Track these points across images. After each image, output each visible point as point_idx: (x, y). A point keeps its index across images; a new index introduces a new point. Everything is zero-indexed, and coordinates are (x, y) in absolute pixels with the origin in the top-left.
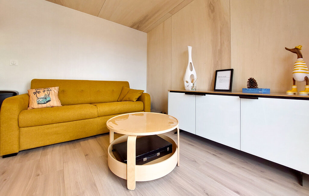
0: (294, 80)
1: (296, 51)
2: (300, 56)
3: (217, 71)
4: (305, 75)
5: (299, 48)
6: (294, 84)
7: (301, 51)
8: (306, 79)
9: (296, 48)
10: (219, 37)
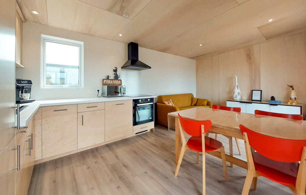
0: (291, 98)
1: (291, 87)
2: (293, 89)
3: (252, 90)
4: (295, 97)
5: (293, 86)
6: (291, 100)
7: (294, 87)
8: (295, 98)
9: (291, 86)
10: (254, 73)
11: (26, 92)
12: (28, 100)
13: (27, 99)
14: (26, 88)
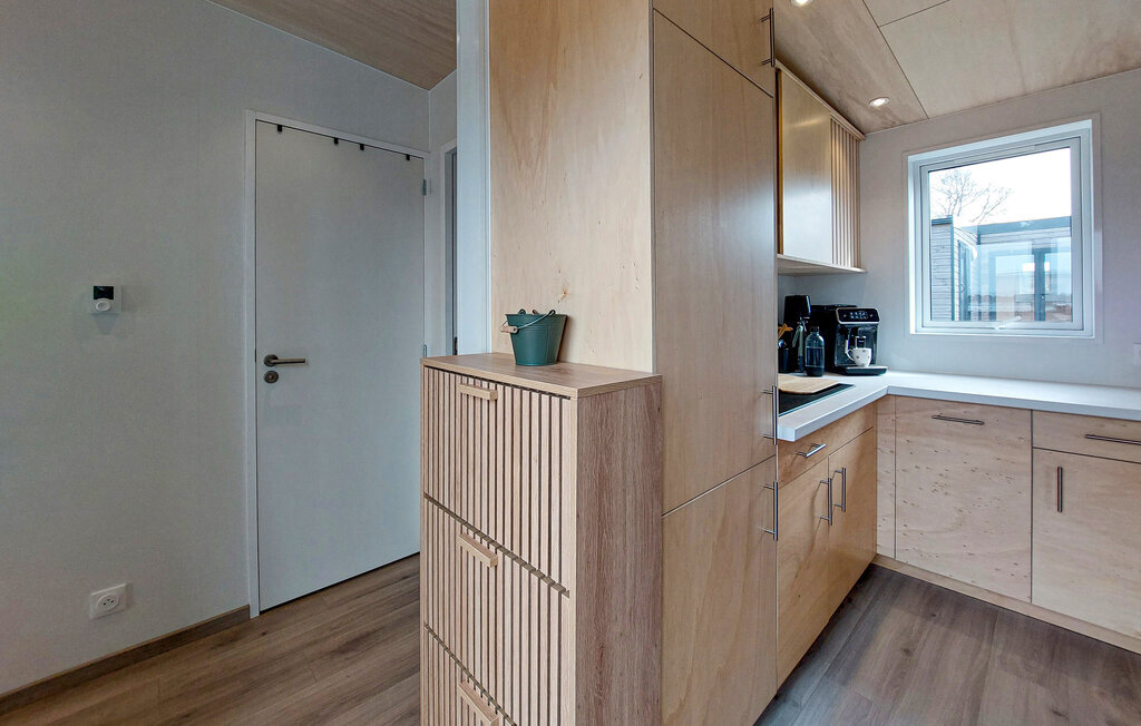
11: (861, 345)
12: (867, 366)
13: (863, 365)
14: (864, 333)
